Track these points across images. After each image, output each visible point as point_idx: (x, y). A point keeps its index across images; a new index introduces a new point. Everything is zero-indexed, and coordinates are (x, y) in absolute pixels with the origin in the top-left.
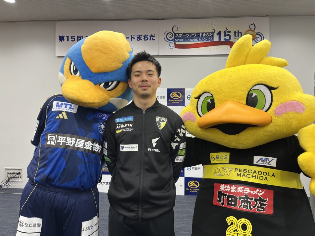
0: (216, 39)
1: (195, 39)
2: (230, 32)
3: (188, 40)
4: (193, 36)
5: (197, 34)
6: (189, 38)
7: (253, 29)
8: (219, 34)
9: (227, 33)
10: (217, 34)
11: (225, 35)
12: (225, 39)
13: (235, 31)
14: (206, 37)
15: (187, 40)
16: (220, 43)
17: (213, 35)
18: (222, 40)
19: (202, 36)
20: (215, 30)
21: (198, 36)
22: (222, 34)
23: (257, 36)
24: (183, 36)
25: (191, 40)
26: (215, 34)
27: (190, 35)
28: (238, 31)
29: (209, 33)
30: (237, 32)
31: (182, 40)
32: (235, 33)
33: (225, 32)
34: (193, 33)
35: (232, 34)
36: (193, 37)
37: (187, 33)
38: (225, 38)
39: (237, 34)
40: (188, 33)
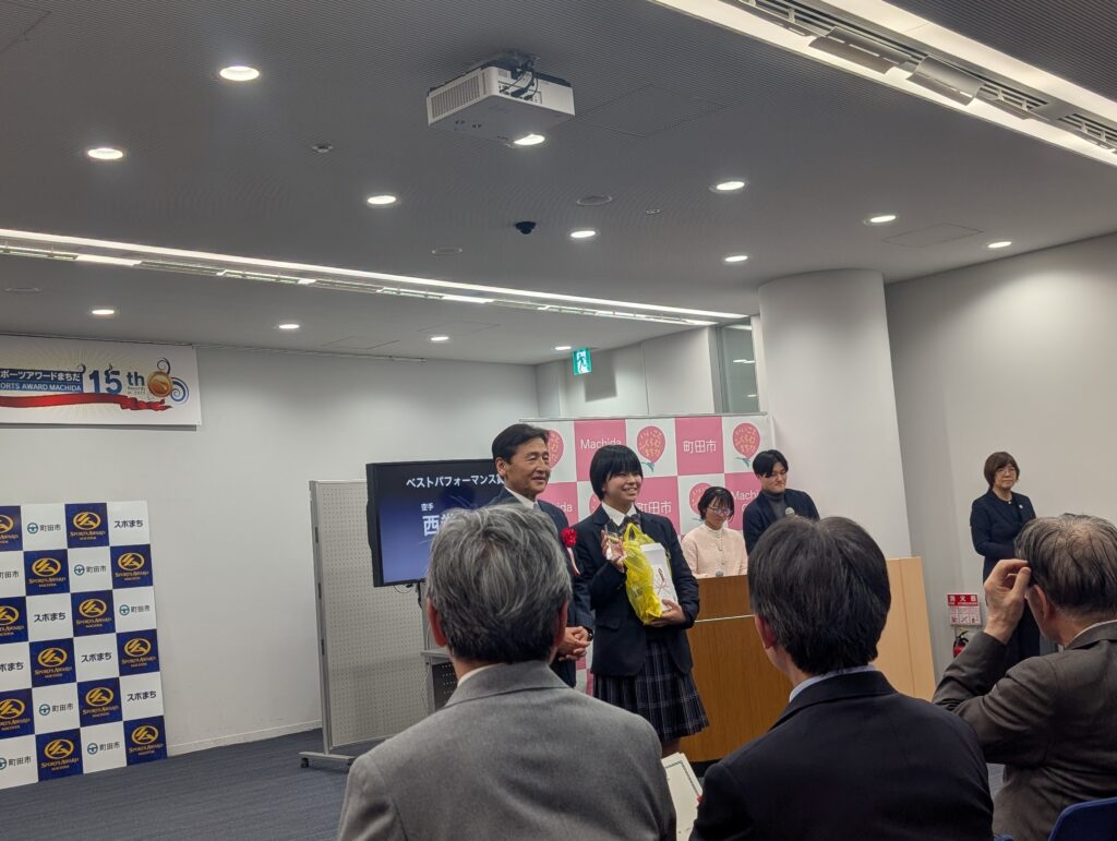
0: (89, 387)
1: (40, 386)
2: (117, 373)
3: (24, 386)
4: (34, 378)
5: (44, 372)
6: (26, 381)
7: (166, 371)
8: (95, 376)
9: (112, 377)
10: (91, 377)
11: (108, 381)
12: (108, 389)
13: (129, 374)
14: (65, 382)
15: (21, 386)
16: (97, 398)
17: (81, 378)
18: (103, 390)
19: (56, 379)
20: (84, 367)
21: (46, 379)
22: (102, 378)
23: (175, 386)
24: (11, 377)
25: (30, 386)
26: (86, 377)
27: (27, 375)
28: (136, 373)
29: (72, 373)
30: (133, 374)
31: (8, 385)
32: (129, 376)
33: (106, 373)
34: (35, 371)
35: (123, 378)
36: (33, 380)
37: (20, 370)
38: (108, 386)
39: (133, 380)
40: (23, 371)
